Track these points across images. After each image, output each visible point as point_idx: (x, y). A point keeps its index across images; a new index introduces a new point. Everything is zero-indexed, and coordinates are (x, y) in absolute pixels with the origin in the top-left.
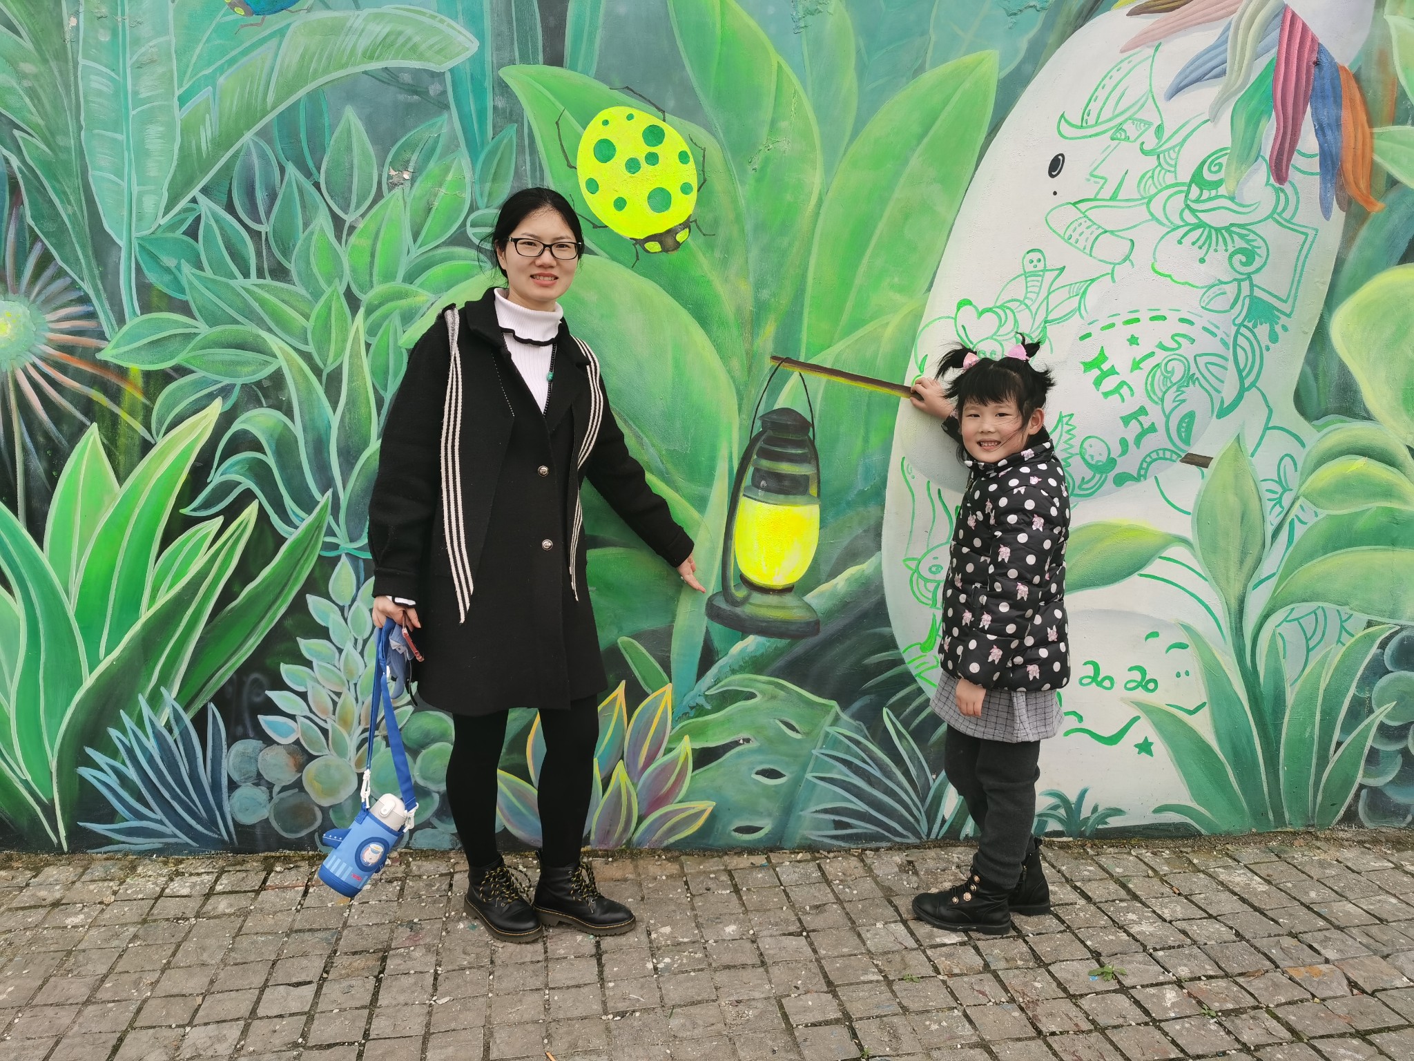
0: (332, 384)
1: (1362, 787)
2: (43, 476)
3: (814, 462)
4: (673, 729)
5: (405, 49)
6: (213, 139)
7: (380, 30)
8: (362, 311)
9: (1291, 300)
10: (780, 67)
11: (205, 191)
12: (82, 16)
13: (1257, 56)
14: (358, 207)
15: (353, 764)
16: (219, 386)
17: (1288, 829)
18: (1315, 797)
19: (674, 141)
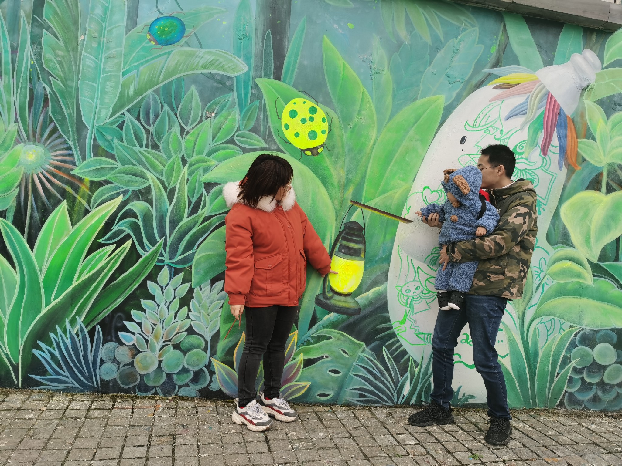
0: (171, 194)
1: (566, 392)
2: (38, 220)
3: (364, 244)
4: (296, 350)
5: (219, 66)
6: (135, 91)
7: (210, 58)
8: (187, 166)
9: (546, 200)
10: (363, 91)
11: (128, 111)
12: (86, 36)
13: (538, 108)
14: (191, 124)
15: (157, 356)
16: (123, 190)
17: (538, 408)
18: (548, 395)
19: (321, 113)
